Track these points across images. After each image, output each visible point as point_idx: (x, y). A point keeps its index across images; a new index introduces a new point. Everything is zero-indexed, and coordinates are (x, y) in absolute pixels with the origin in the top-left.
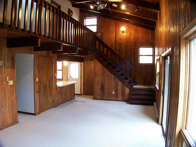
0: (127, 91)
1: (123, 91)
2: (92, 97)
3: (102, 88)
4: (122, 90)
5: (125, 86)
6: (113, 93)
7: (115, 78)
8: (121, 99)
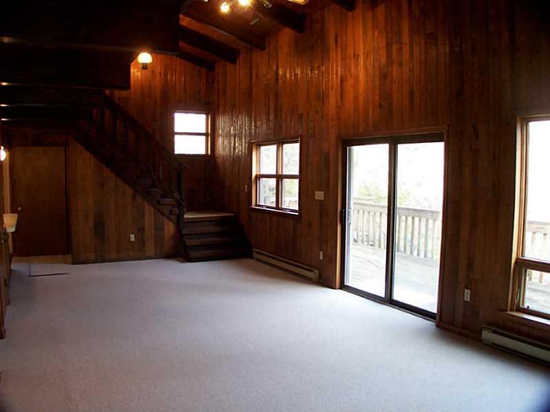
0: (170, 228)
1: (159, 229)
2: (69, 257)
3: (99, 226)
4: (155, 229)
5: (163, 214)
6: (133, 238)
7: (134, 197)
8: (153, 254)
